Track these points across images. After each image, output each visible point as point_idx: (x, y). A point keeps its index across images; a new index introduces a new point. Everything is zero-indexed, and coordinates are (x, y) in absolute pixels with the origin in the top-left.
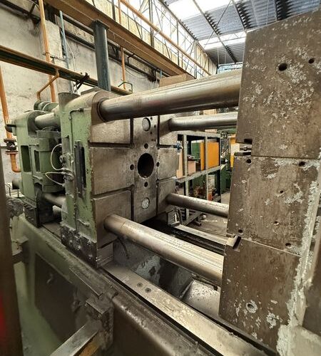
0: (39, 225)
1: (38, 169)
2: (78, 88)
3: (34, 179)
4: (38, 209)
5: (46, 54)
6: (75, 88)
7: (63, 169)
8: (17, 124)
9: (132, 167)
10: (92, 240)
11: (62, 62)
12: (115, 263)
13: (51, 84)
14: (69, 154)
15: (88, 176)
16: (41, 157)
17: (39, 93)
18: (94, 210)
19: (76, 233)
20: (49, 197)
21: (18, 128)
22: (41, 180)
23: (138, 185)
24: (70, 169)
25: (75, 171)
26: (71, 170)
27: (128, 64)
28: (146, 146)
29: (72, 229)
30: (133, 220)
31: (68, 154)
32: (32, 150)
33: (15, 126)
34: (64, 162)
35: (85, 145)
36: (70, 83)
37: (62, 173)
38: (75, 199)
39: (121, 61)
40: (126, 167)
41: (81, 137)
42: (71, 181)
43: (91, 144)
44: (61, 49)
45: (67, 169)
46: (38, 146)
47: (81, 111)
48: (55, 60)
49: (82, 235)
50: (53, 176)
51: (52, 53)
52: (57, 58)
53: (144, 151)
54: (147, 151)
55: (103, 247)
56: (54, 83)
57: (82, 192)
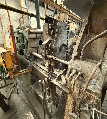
0: (21, 55)
1: (20, 43)
2: (31, 18)
3: (19, 45)
4: (20, 51)
5: (21, 7)
6: (30, 18)
9: (37, 43)
10: (29, 56)
11: (26, 9)
12: (34, 61)
13: (23, 17)
15: (28, 44)
16: (20, 40)
17: (19, 20)
18: (29, 51)
19: (27, 55)
20: (22, 49)
22: (21, 45)
23: (39, 47)
24: (25, 43)
27: (47, 8)
28: (41, 39)
29: (26, 54)
30: (38, 53)
31: (25, 40)
32: (19, 38)
33: (15, 33)
35: (27, 38)
36: (28, 16)
38: (27, 49)
39: (45, 7)
40: (36, 43)
41: (27, 37)
42: (26, 45)
43: (28, 38)
44: (25, 4)
47: (26, 32)
48: (24, 9)
49: (28, 55)
50: (23, 44)
51: (22, 6)
52: (24, 8)
53: (40, 40)
54: (41, 40)
55: (31, 57)
56: (24, 17)
57: (27, 47)
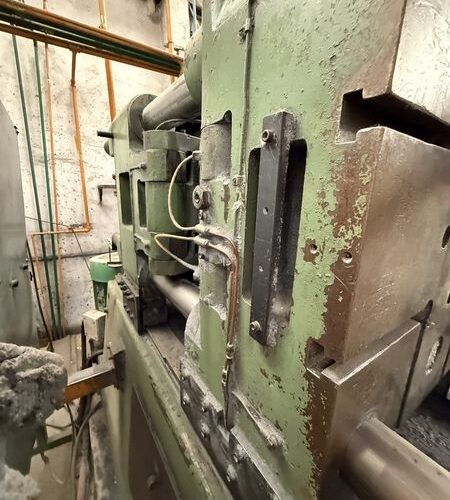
0: (142, 330)
1: (143, 222)
3: (137, 241)
4: (141, 300)
7: (200, 227)
8: (115, 132)
14: (221, 180)
16: (150, 194)
21: (115, 140)
22: (147, 247)
24: (222, 231)
25: (241, 240)
26: (229, 235)
31: (219, 182)
33: (112, 136)
34: (206, 206)
37: (197, 239)
38: (232, 329)
42: (223, 269)
45: (214, 230)
46: (144, 168)
50: (172, 245)
57: (265, 326)
